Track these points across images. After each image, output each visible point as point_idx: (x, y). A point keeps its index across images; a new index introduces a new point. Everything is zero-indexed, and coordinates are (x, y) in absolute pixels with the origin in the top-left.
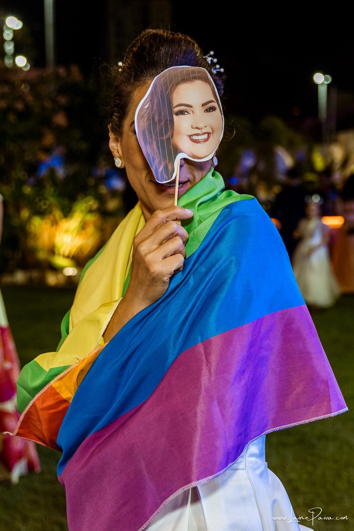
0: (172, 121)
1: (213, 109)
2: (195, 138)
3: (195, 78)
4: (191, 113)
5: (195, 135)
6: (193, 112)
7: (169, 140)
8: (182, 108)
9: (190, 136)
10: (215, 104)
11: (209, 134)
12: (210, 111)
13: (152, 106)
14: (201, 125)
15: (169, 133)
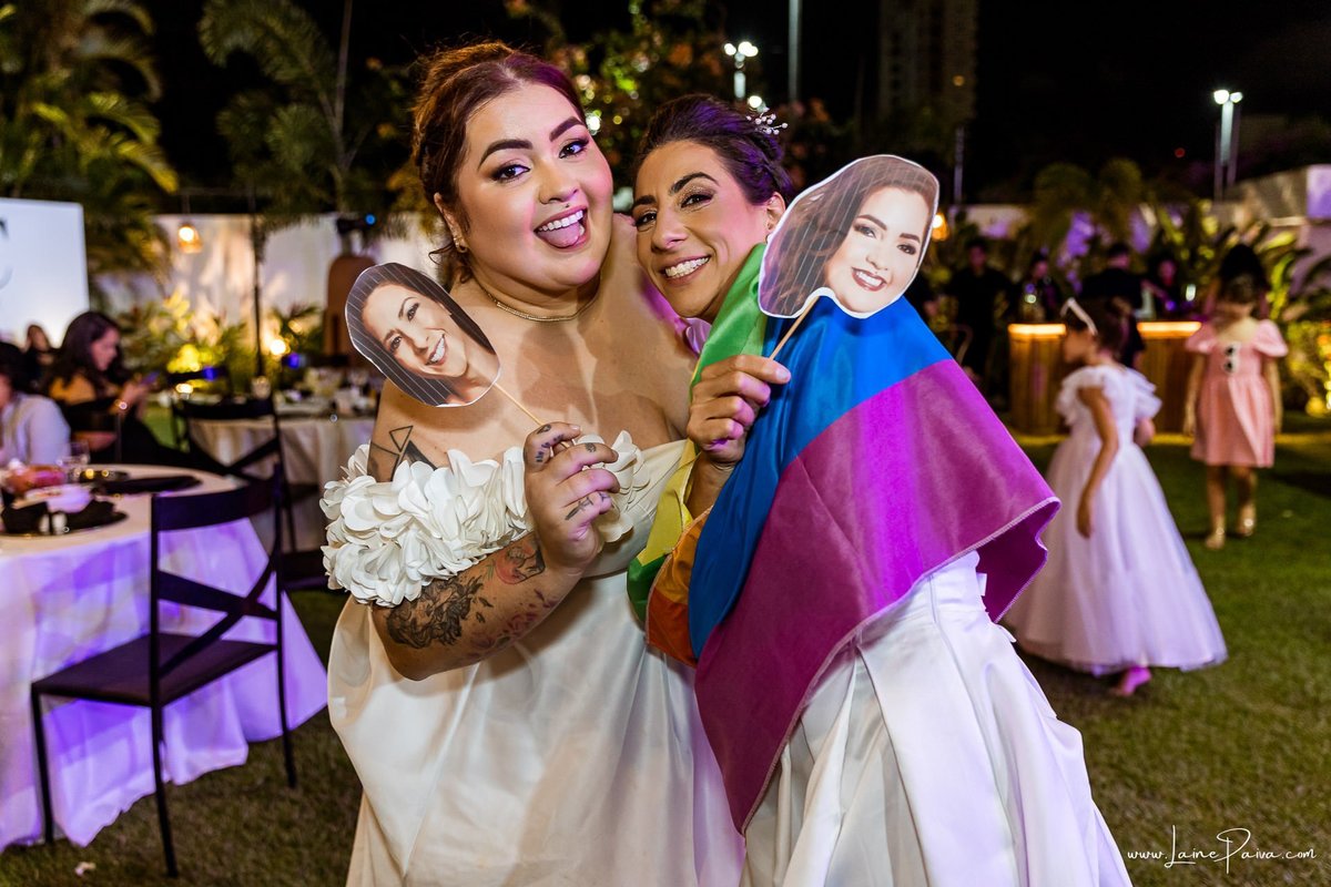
0: (844, 235)
1: (909, 249)
2: (862, 276)
3: (917, 188)
4: (878, 236)
5: (865, 272)
6: (882, 238)
7: (821, 260)
8: (869, 223)
9: (856, 270)
10: (917, 245)
11: (884, 282)
12: (905, 250)
13: (824, 202)
14: (881, 263)
15: (829, 251)
